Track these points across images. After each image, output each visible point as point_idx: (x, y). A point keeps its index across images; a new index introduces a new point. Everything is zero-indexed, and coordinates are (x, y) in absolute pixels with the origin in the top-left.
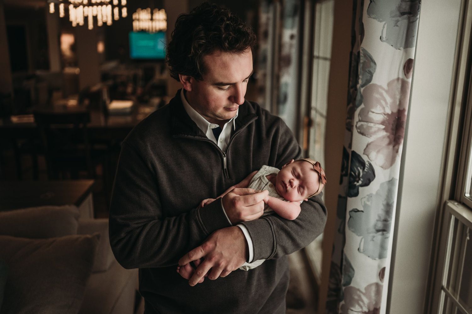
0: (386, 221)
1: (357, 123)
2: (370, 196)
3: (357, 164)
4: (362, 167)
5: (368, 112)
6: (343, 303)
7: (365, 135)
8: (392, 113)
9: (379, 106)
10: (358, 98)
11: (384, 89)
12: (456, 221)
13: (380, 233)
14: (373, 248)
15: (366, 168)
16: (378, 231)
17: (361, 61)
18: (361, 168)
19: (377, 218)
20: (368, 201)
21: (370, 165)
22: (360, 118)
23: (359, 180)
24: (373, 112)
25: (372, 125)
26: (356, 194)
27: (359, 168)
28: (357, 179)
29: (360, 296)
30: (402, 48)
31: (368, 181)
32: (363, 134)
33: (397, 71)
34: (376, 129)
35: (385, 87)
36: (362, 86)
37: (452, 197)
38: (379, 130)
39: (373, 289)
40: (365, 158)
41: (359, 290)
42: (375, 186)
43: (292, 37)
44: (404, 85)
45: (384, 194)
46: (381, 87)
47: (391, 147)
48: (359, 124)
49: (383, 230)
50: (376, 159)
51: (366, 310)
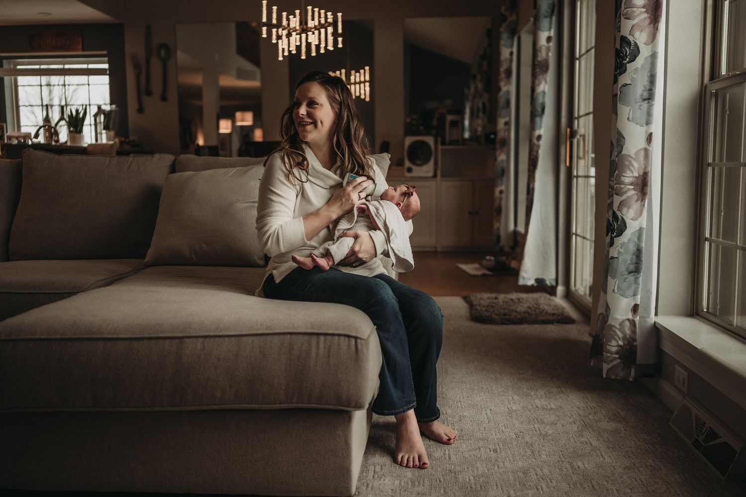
0: (650, 90)
1: (623, 11)
2: (636, 70)
3: (624, 45)
4: (629, 47)
6: (617, 172)
7: (630, 19)
13: (647, 101)
14: (641, 115)
15: (632, 46)
16: (644, 100)
19: (643, 88)
20: (635, 74)
21: (635, 43)
22: (625, 6)
23: (627, 58)
25: (635, 9)
26: (625, 71)
27: (626, 48)
28: (625, 58)
31: (634, 57)
32: (628, 18)
34: (639, 12)
37: (712, 80)
38: (641, 12)
39: (642, 153)
40: (631, 38)
41: (629, 156)
42: (640, 61)
43: (549, 39)
45: (648, 66)
47: (652, 26)
48: (625, 11)
49: (649, 99)
50: (640, 38)
51: (636, 174)
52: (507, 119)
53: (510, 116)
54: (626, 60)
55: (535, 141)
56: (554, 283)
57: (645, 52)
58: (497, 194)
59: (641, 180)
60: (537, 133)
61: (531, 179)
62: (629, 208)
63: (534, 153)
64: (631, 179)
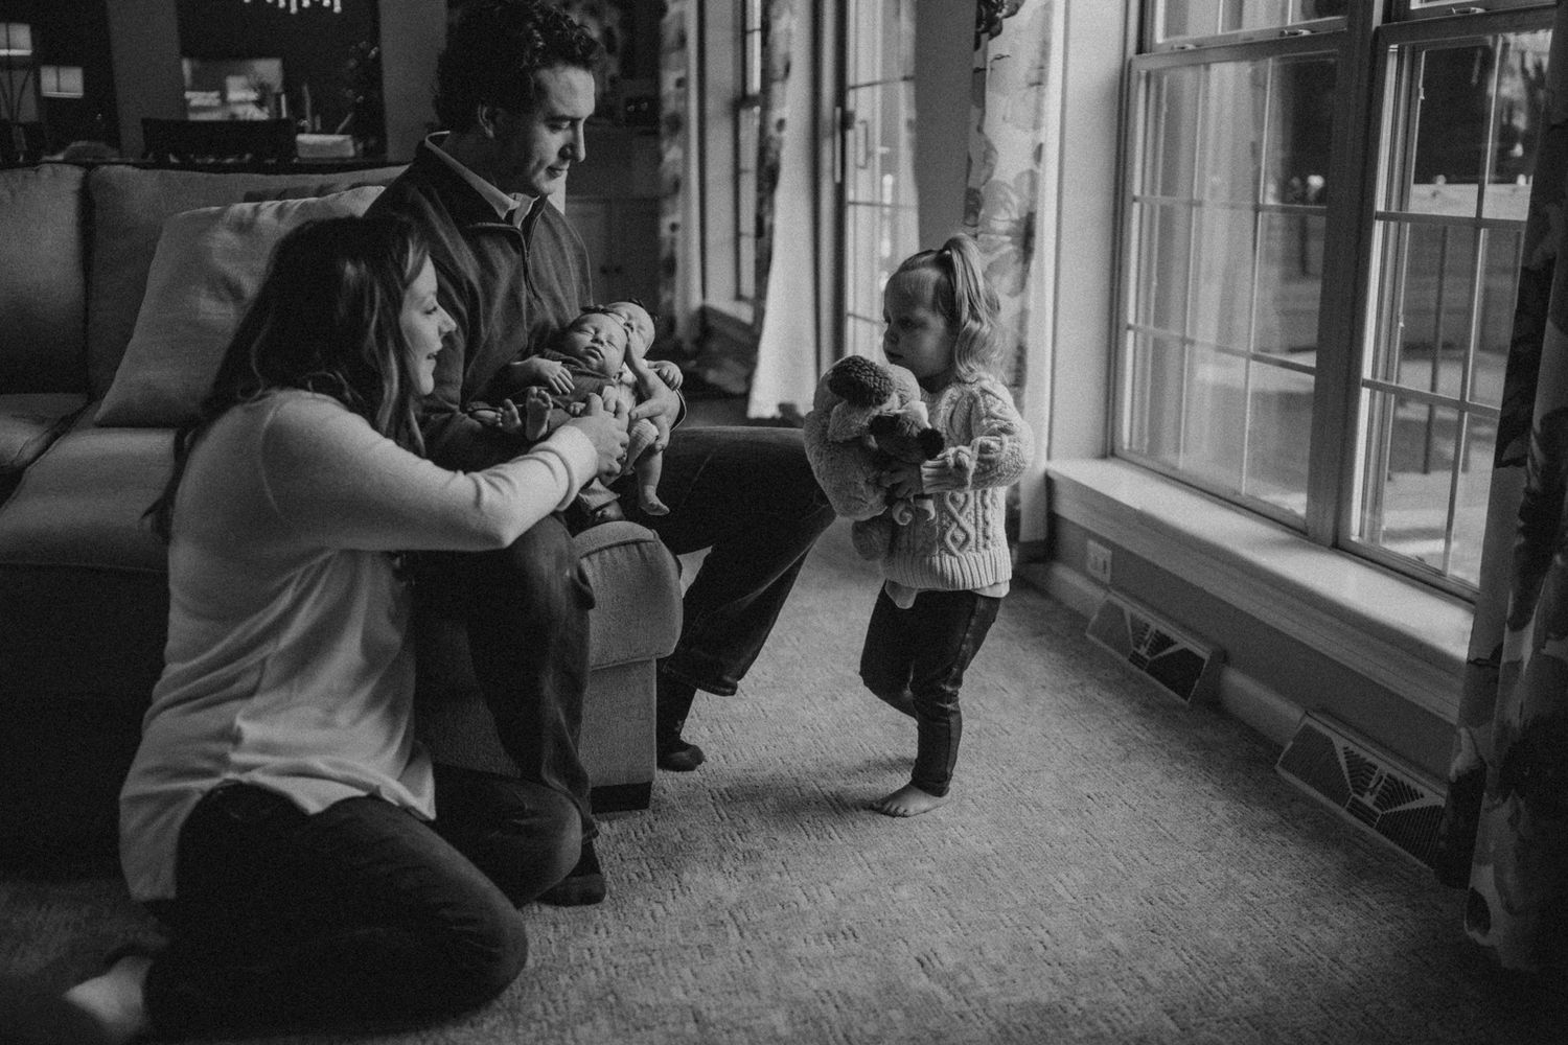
0: (1042, 68)
2: (1018, 31)
6: (983, 212)
12: (1149, 77)
13: (1035, 88)
14: (1025, 112)
16: (1032, 85)
19: (1029, 64)
20: (1017, 37)
23: (1004, 8)
26: (999, 32)
29: (1006, 194)
31: (1015, 7)
37: (1140, 52)
39: (1027, 179)
41: (1004, 184)
42: (1025, 15)
45: (1038, 27)
49: (1039, 84)
51: (1016, 216)
52: (680, 74)
53: (687, 66)
54: (1001, 11)
55: (772, 131)
58: (665, 231)
59: (1023, 226)
60: (776, 115)
61: (766, 208)
62: (1002, 275)
63: (771, 155)
64: (1006, 225)
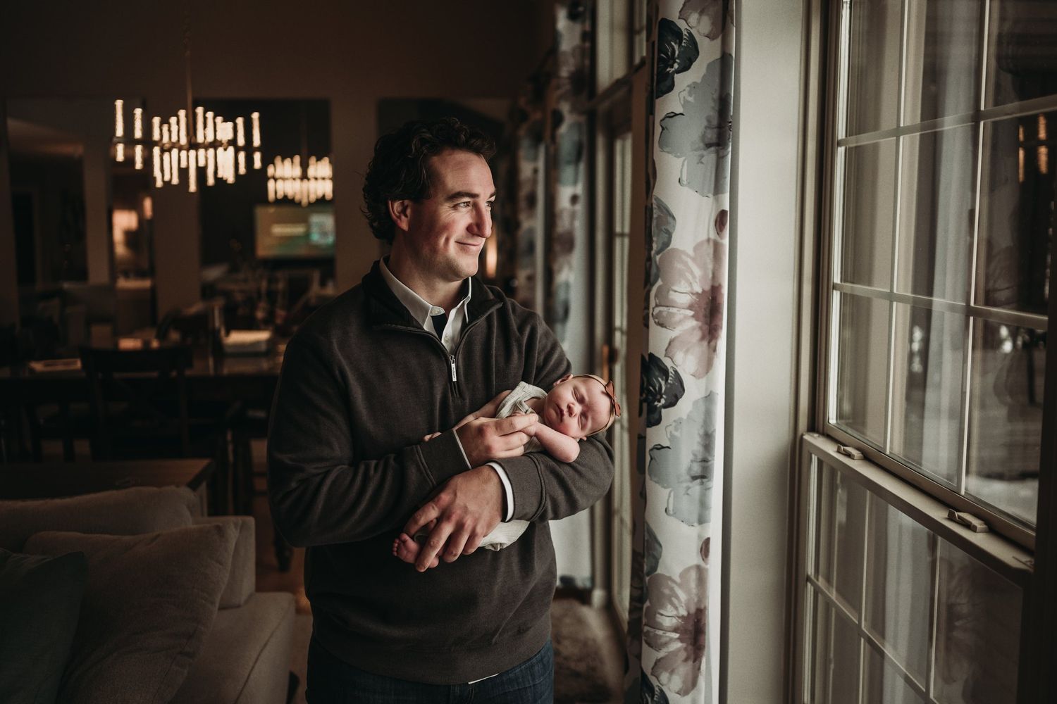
0: (705, 462)
1: (653, 309)
2: (679, 422)
3: (657, 373)
4: (664, 378)
5: (668, 292)
6: (647, 604)
7: (666, 327)
8: (704, 291)
9: (683, 282)
10: (654, 270)
11: (688, 256)
12: (820, 463)
13: (699, 481)
14: (688, 506)
15: (670, 378)
16: (694, 478)
17: (655, 216)
18: (662, 380)
19: (691, 457)
20: (676, 429)
21: (676, 372)
22: (657, 301)
23: (661, 397)
24: (676, 291)
25: (675, 310)
26: (658, 421)
27: (660, 379)
28: (658, 397)
29: (672, 589)
30: (711, 195)
31: (674, 398)
32: (662, 325)
33: (705, 229)
34: (682, 316)
35: (691, 252)
36: (658, 253)
37: (812, 428)
38: (686, 317)
39: (693, 575)
40: (667, 362)
41: (670, 578)
42: (685, 406)
43: (574, 199)
44: (717, 247)
45: (699, 419)
46: (684, 252)
47: (705, 343)
48: (657, 310)
49: (703, 477)
50: (685, 363)
51: (683, 612)
56: (588, 584)
57: (693, 390)
59: (691, 623)
62: (672, 672)
64: (674, 621)
